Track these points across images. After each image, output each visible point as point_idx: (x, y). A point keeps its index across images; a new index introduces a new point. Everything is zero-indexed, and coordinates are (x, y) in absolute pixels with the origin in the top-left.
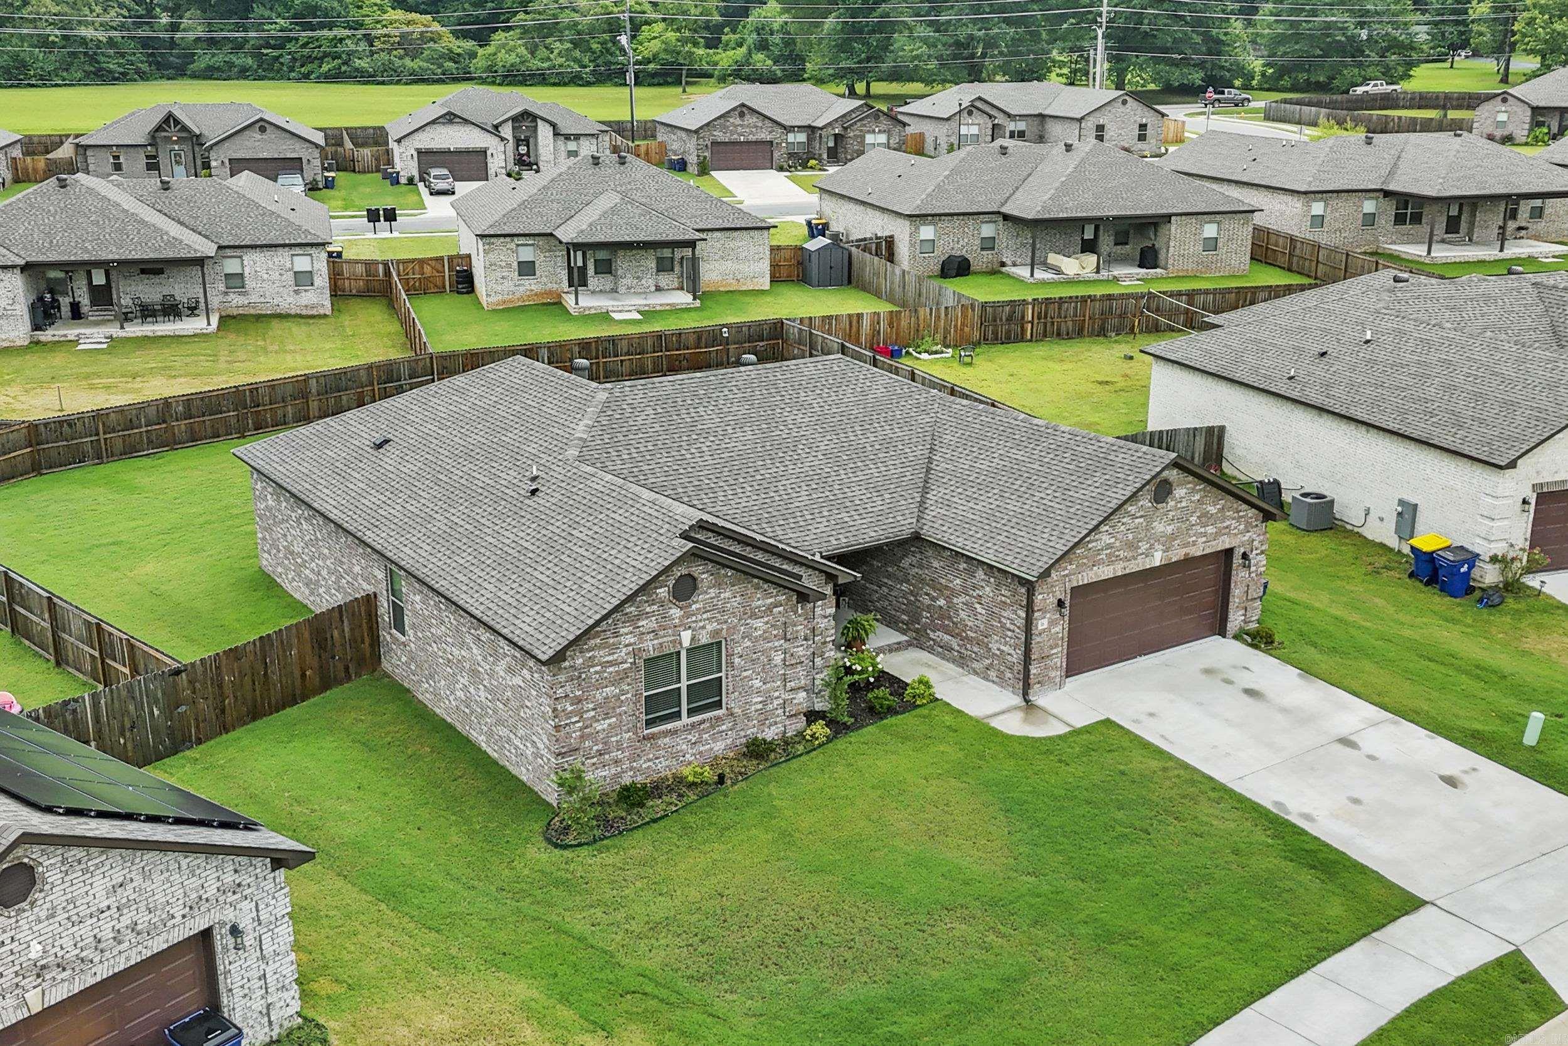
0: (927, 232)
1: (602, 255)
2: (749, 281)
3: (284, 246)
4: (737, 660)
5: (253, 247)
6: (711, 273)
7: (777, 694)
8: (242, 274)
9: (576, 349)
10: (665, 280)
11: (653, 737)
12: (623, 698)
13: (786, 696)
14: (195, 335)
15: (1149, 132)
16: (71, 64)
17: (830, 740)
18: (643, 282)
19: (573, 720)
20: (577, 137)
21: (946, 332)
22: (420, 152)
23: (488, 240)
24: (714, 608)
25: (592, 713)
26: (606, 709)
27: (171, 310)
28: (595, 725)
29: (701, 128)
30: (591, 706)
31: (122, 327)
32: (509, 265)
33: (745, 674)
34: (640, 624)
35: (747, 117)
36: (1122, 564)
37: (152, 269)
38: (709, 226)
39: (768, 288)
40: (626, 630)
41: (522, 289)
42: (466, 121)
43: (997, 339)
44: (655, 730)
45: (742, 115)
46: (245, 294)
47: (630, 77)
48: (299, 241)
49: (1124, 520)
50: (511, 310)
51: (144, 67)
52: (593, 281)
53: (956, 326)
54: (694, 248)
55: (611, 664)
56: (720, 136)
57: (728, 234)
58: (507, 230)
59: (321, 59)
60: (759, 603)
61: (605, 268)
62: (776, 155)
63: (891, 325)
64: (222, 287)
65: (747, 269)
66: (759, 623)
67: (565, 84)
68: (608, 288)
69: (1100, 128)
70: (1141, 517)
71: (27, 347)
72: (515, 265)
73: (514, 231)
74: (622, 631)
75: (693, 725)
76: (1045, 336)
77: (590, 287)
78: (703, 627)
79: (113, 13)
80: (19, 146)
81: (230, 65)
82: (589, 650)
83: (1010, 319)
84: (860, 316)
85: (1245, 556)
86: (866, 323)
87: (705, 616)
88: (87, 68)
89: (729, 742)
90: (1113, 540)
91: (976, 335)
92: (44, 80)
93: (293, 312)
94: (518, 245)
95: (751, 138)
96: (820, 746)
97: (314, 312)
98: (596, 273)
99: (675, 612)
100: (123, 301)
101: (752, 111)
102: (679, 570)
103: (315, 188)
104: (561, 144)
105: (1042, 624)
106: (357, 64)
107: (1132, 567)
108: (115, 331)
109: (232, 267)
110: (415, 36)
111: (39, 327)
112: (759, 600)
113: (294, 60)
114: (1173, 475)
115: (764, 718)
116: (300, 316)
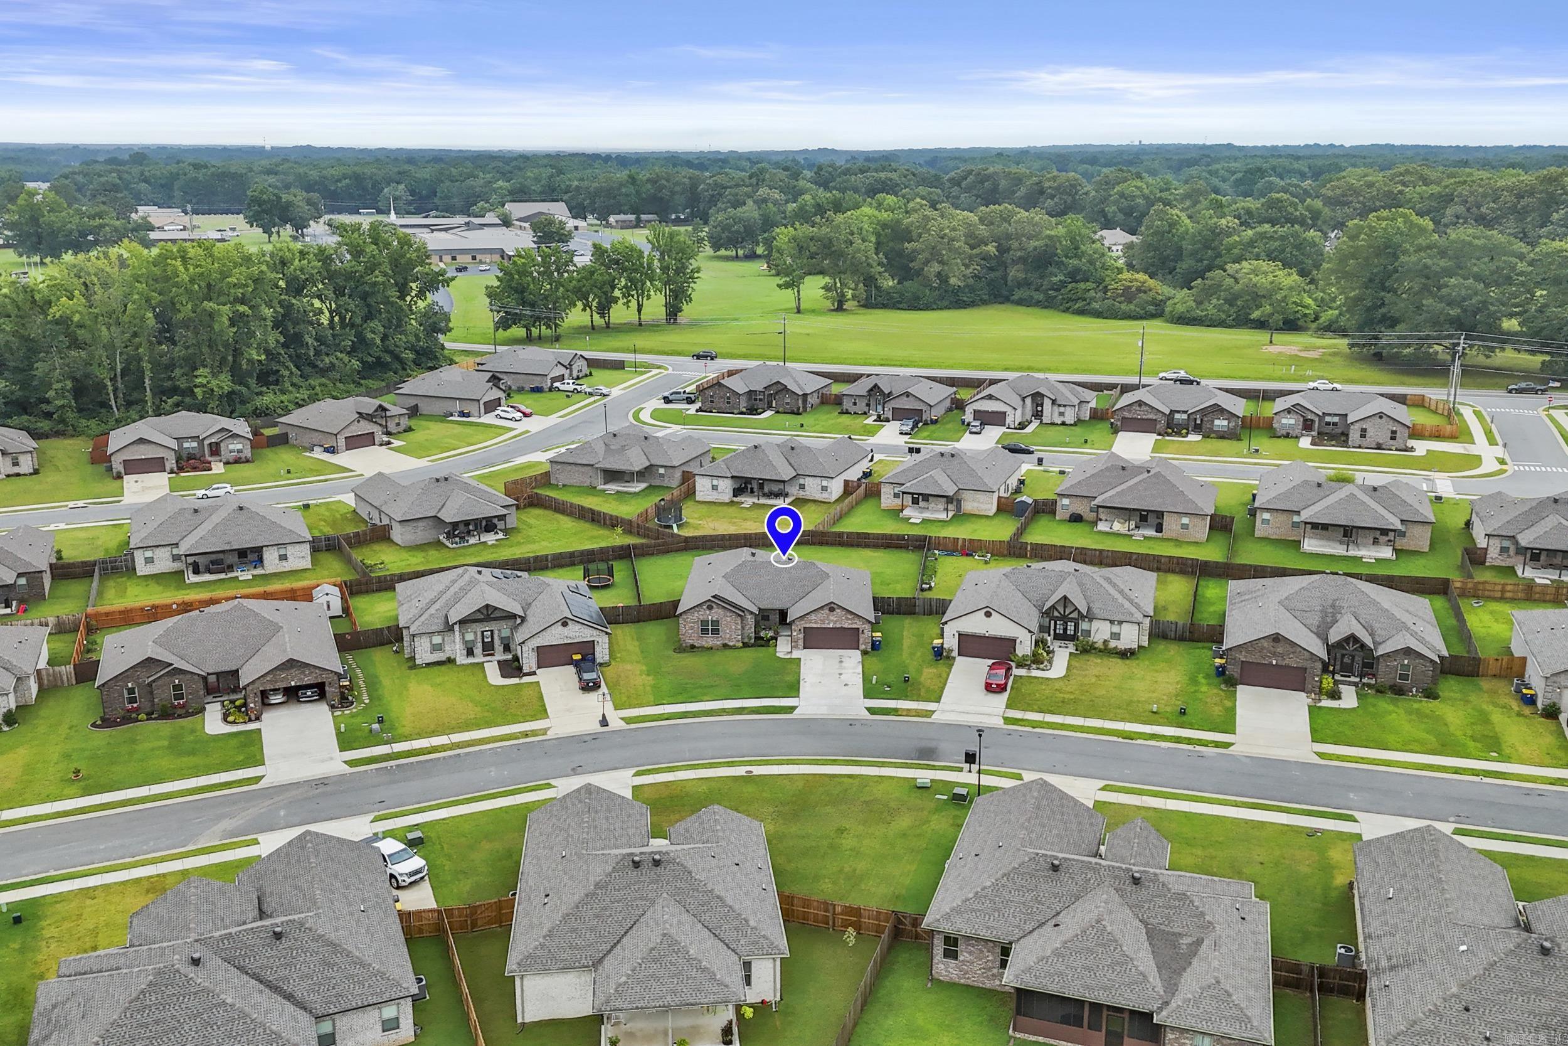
0: (1066, 501)
2: (984, 511)
3: (819, 476)
4: (722, 626)
7: (733, 635)
11: (702, 637)
12: (695, 627)
13: (736, 636)
15: (1398, 435)
18: (939, 506)
19: (683, 629)
20: (1065, 406)
22: (975, 411)
24: (717, 613)
25: (688, 629)
26: (691, 629)
28: (689, 631)
30: (687, 627)
31: (758, 499)
32: (890, 494)
33: (725, 629)
34: (700, 613)
36: (820, 625)
37: (777, 481)
38: (968, 488)
39: (992, 515)
40: (696, 614)
41: (894, 502)
42: (997, 399)
43: (1015, 555)
44: (703, 635)
45: (1140, 405)
46: (805, 492)
48: (825, 475)
49: (820, 614)
50: (889, 511)
51: (986, 297)
52: (921, 503)
53: (997, 548)
55: (692, 620)
56: (1126, 414)
58: (890, 481)
59: (1076, 300)
62: (1158, 427)
63: (970, 543)
64: (798, 488)
65: (983, 506)
66: (728, 619)
67: (1215, 326)
68: (926, 507)
69: (1364, 430)
70: (825, 615)
71: (728, 503)
72: (892, 494)
73: (893, 481)
75: (712, 637)
77: (920, 506)
78: (714, 617)
81: (1031, 297)
82: (687, 616)
84: (958, 539)
85: (863, 631)
87: (715, 614)
88: (952, 299)
89: (721, 643)
90: (816, 619)
91: (1006, 552)
92: (927, 308)
94: (894, 487)
95: (1144, 417)
98: (923, 500)
99: (708, 612)
100: (766, 490)
101: (1146, 404)
102: (709, 603)
103: (926, 424)
104: (1056, 408)
105: (794, 634)
106: (1095, 305)
107: (823, 626)
108: (756, 501)
109: (802, 481)
110: (1134, 289)
111: (734, 496)
112: (729, 614)
113: (1063, 299)
114: (835, 606)
115: (730, 640)
116: (821, 502)
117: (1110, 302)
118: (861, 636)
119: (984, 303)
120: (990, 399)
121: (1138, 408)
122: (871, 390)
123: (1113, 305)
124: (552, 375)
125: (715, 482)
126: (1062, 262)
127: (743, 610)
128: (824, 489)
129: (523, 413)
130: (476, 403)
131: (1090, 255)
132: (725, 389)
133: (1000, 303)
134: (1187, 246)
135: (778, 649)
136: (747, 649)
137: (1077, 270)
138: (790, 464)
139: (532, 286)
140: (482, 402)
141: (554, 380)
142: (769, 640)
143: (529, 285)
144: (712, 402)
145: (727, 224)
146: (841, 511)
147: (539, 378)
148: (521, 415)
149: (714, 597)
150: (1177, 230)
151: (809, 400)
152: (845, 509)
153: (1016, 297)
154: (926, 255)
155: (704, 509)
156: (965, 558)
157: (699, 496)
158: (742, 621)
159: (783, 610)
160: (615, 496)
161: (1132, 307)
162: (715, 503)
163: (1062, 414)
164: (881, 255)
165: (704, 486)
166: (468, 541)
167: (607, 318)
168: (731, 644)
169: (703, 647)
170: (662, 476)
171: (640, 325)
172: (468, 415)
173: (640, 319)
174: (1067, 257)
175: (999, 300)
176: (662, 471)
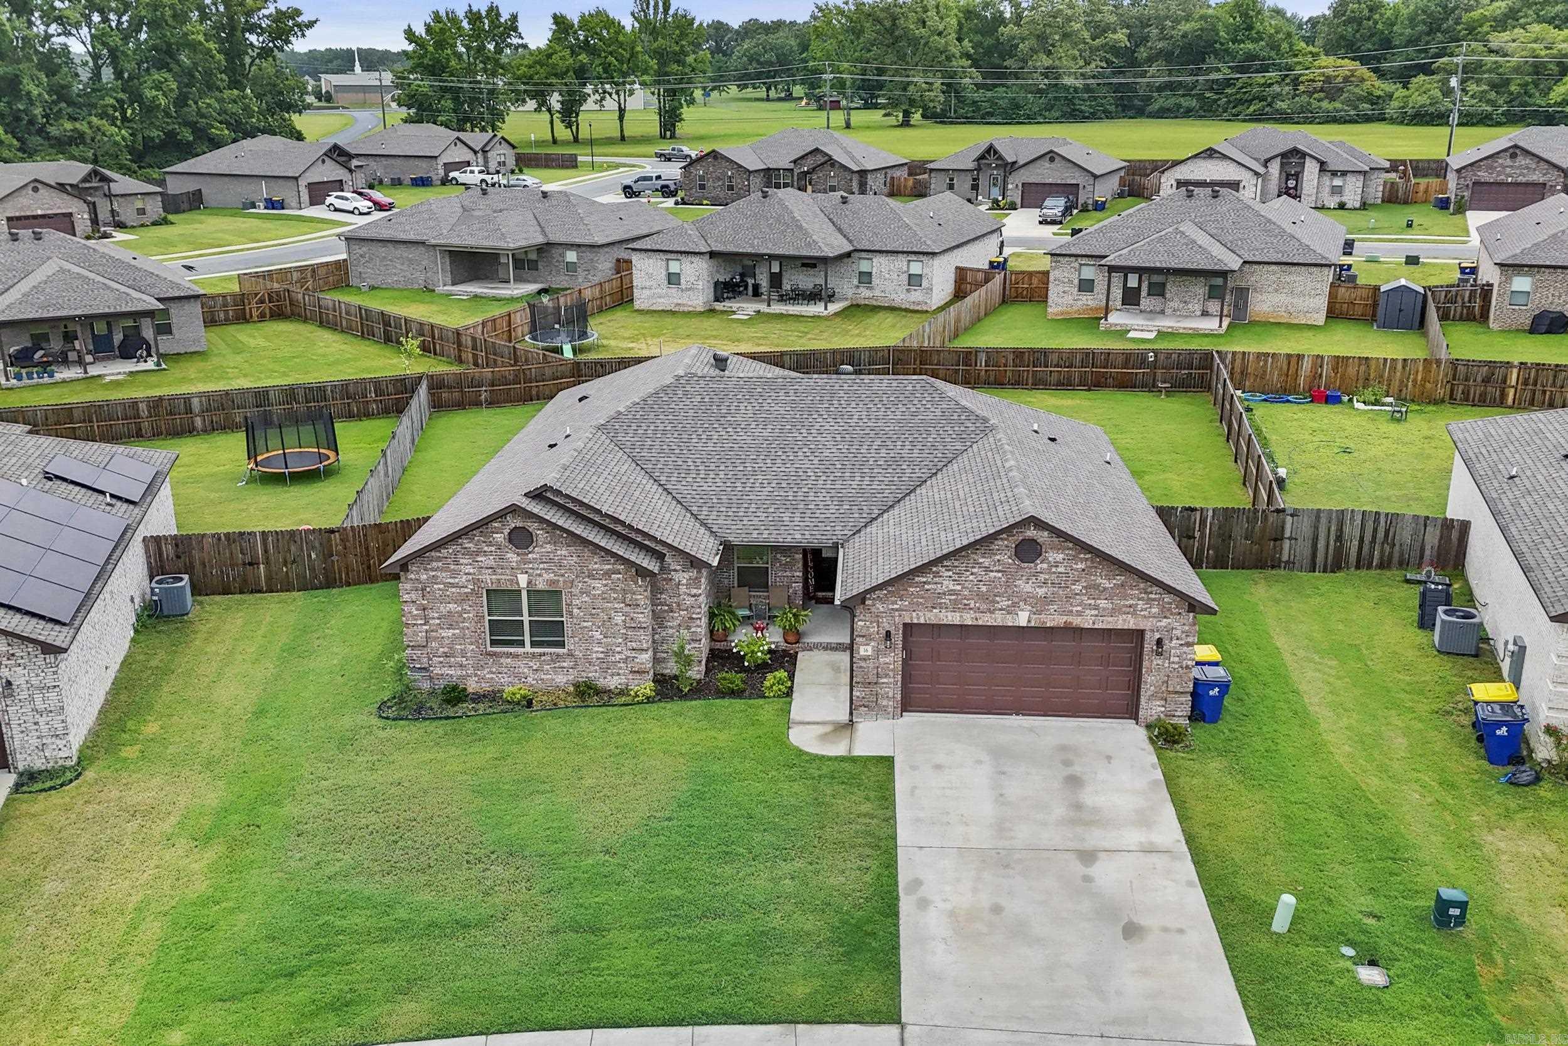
0: (1522, 283)
1: (1156, 278)
2: (1301, 315)
3: (903, 252)
4: (575, 611)
5: (880, 252)
6: (1263, 304)
7: (618, 649)
8: (870, 273)
9: (1011, 357)
10: (1214, 306)
11: (495, 654)
12: (465, 616)
13: (629, 653)
14: (813, 317)
16: (1052, 107)
17: (649, 700)
18: (1190, 306)
19: (419, 622)
20: (1344, 173)
21: (1403, 385)
22: (1179, 182)
23: (1055, 258)
24: (551, 561)
25: (438, 621)
26: (450, 621)
27: (813, 296)
28: (440, 631)
29: (1463, 168)
30: (436, 615)
31: (769, 305)
32: (1071, 281)
33: (585, 624)
34: (479, 559)
35: (1520, 158)
36: (972, 614)
37: (810, 263)
38: (1266, 259)
39: (1322, 324)
40: (465, 561)
41: (1080, 303)
42: (1224, 156)
43: (1467, 400)
44: (498, 650)
45: (1513, 156)
46: (871, 288)
47: (1454, 118)
48: (915, 249)
49: (975, 570)
50: (1069, 321)
51: (1112, 108)
52: (1146, 302)
53: (1415, 381)
54: (1226, 279)
55: (453, 585)
56: (1484, 176)
57: (1284, 268)
58: (1073, 251)
59: (1250, 102)
60: (596, 566)
61: (1158, 290)
63: (1335, 369)
64: (855, 282)
65: (1301, 303)
66: (597, 584)
68: (1158, 309)
70: (999, 571)
71: (701, 313)
72: (1076, 282)
73: (1079, 252)
74: (462, 561)
75: (533, 654)
76: (1532, 403)
77: (1142, 307)
78: (540, 575)
79: (1093, 65)
80: (906, 168)
81: (1179, 106)
82: (432, 570)
83: (1487, 380)
84: (1300, 357)
85: (1159, 642)
86: (1307, 365)
87: (542, 566)
88: (1065, 109)
89: (571, 678)
90: (959, 588)
91: (1441, 392)
93: (903, 307)
94: (1081, 265)
95: (1521, 179)
96: (639, 703)
97: (919, 308)
98: (1149, 295)
99: (512, 557)
100: (787, 286)
101: (1527, 152)
102: (514, 522)
103: (1085, 209)
104: (1326, 180)
105: (865, 650)
106: (1280, 105)
107: (987, 620)
108: (763, 308)
109: (864, 266)
110: (1340, 79)
111: (717, 300)
112: (596, 564)
113: (1229, 102)
114: (1043, 536)
115: (606, 666)
116: (906, 310)
117: (1305, 98)
118: (1152, 664)
119: (1109, 116)
120: (1210, 157)
121: (1509, 162)
122: (982, 157)
123: (1309, 104)
124: (446, 158)
125: (674, 267)
126: (1226, 50)
127: (657, 549)
128: (914, 280)
129: (375, 203)
130: (291, 183)
131: (1271, 36)
132: (724, 164)
133: (1131, 118)
134: (1402, 31)
135: (799, 708)
136: (671, 707)
137: (1251, 57)
138: (840, 230)
139: (453, 63)
140: (303, 183)
141: (449, 167)
142: (763, 668)
143: (448, 60)
144: (702, 187)
145: (755, 53)
146: (958, 321)
147: (424, 164)
148: (370, 204)
149: (539, 495)
150: (1381, 15)
151: (870, 182)
152: (966, 319)
153: (1156, 106)
154: (1032, 42)
155: (649, 322)
156: (1324, 410)
157: (642, 299)
158: (656, 591)
159: (817, 552)
160: (467, 304)
161: (1338, 105)
162: (672, 313)
163: (1336, 190)
164: (966, 42)
165: (650, 276)
166: (51, 376)
167: (574, 128)
168: (613, 683)
169: (492, 697)
170: (571, 267)
171: (623, 138)
172: (281, 205)
173: (622, 131)
174: (1235, 41)
175: (1130, 113)
176: (571, 256)
